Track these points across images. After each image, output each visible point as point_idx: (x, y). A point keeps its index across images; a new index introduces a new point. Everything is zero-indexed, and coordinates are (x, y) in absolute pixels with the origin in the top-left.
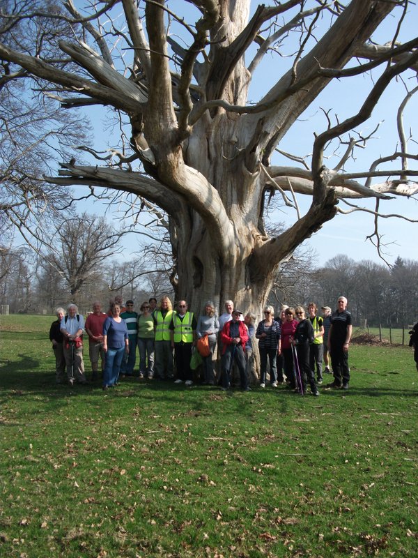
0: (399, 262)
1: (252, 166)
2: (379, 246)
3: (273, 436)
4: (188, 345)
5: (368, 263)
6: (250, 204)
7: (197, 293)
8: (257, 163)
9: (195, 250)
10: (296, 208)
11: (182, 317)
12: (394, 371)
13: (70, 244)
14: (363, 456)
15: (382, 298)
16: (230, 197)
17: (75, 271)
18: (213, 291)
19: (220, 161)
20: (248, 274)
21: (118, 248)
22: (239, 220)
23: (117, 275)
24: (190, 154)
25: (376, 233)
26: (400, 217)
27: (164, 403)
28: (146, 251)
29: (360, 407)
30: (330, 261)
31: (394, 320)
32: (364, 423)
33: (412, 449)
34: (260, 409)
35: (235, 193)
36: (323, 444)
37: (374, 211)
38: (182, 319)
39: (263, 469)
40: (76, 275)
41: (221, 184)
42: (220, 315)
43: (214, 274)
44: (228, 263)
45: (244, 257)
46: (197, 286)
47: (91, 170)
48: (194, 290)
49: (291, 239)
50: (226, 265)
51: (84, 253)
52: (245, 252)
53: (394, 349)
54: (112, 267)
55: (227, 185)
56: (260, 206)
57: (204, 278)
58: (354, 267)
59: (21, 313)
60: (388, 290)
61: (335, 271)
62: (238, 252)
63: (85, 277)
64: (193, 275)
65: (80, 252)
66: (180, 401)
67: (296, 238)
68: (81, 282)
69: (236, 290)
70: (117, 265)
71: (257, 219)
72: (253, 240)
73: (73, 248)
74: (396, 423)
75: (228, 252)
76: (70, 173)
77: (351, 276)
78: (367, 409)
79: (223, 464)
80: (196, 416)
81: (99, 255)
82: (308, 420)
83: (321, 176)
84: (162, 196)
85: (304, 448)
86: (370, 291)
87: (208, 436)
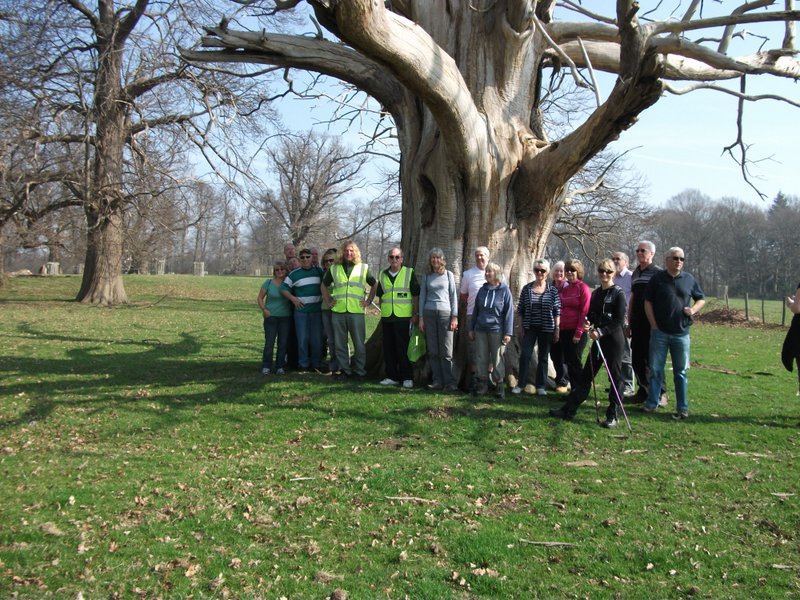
0: (780, 200)
1: (518, 20)
2: (743, 162)
3: (518, 497)
4: (405, 321)
5: (732, 201)
6: (516, 85)
7: (427, 237)
8: (526, 16)
9: (424, 165)
10: (595, 91)
11: (394, 275)
12: (765, 371)
13: (290, 175)
14: (687, 554)
15: (752, 255)
16: (482, 74)
17: (299, 214)
18: (451, 232)
19: (466, 15)
20: (510, 205)
21: (359, 180)
22: (496, 112)
23: (360, 220)
24: (416, 6)
25: (739, 140)
26: (779, 98)
27: (349, 421)
28: (391, 182)
29: (696, 438)
30: (674, 198)
31: (770, 287)
32: (699, 473)
33: (790, 539)
34: (514, 437)
35: (490, 68)
36: (611, 521)
37: (738, 91)
38: (393, 279)
39: (472, 578)
40: (299, 220)
41: (468, 54)
42: (463, 270)
43: (453, 204)
44: (476, 186)
45: (504, 174)
46: (427, 224)
47: (256, 38)
48: (422, 231)
49: (584, 143)
50: (473, 188)
51: (311, 188)
52: (505, 167)
53: (768, 333)
54: (354, 209)
55: (477, 55)
56: (533, 90)
57: (438, 211)
58: (711, 208)
59: (226, 273)
60: (762, 242)
61: (681, 214)
62: (493, 166)
63: (311, 222)
64: (420, 206)
65: (304, 187)
66: (379, 418)
67: (592, 139)
68: (306, 229)
69: (491, 231)
70: (361, 206)
71: (528, 113)
72: (519, 147)
73: (294, 181)
74: (762, 476)
75: (476, 166)
76: (222, 43)
77: (706, 222)
78: (709, 443)
79: (396, 560)
80: (398, 447)
81: (332, 191)
82: (594, 464)
83: (634, 25)
84: (373, 78)
85: (570, 528)
86: (734, 244)
87: (395, 492)
